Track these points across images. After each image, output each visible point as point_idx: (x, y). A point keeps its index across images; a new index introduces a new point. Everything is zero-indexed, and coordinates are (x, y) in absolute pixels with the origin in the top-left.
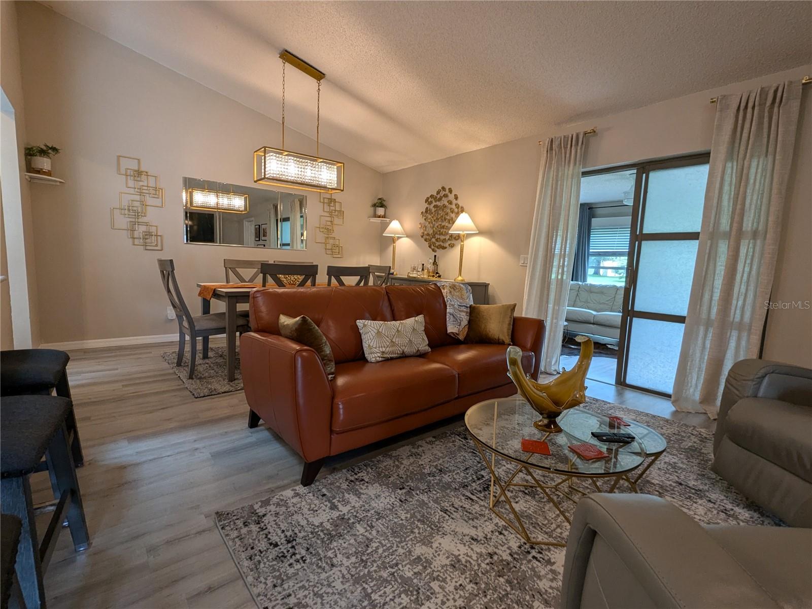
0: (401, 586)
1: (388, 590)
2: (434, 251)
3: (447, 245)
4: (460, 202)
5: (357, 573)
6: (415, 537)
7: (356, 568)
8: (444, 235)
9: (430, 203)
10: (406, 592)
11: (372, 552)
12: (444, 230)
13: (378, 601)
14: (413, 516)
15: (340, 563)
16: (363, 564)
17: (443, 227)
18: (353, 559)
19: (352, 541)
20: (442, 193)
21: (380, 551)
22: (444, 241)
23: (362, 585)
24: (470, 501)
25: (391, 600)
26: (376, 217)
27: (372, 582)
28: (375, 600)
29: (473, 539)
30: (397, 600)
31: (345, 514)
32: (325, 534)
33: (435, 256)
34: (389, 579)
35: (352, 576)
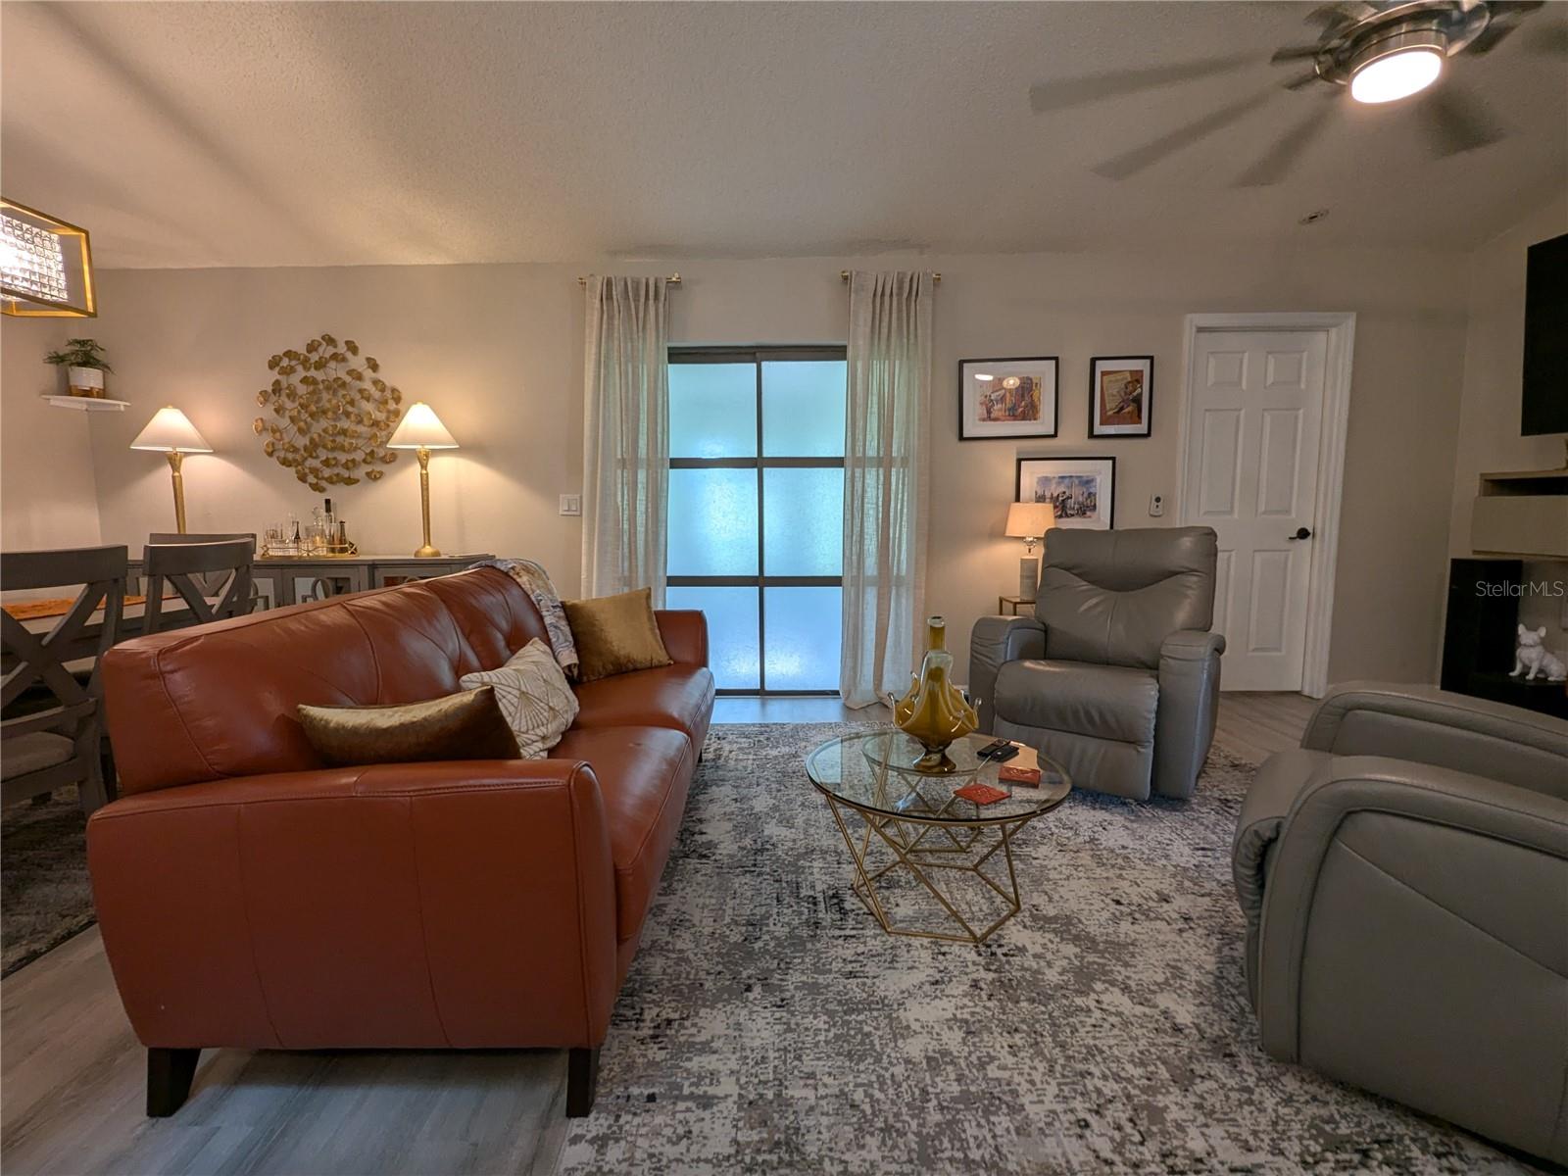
0: (974, 1112)
1: (971, 1130)
2: (316, 488)
3: (360, 473)
4: (386, 376)
5: (909, 1153)
6: (881, 1038)
7: (895, 1147)
8: (349, 451)
9: (288, 371)
10: (987, 1112)
11: (872, 1106)
12: (348, 440)
13: (987, 1157)
14: (831, 1014)
15: (867, 1165)
16: (894, 1135)
17: (344, 432)
18: (872, 1142)
19: (825, 1120)
20: (327, 351)
21: (878, 1094)
22: (351, 465)
23: (941, 1159)
24: (854, 940)
25: (994, 1137)
26: (71, 395)
27: (941, 1143)
28: (983, 1157)
29: (933, 984)
30: (999, 1131)
31: (740, 1094)
32: (771, 1152)
33: (328, 502)
34: (949, 1117)
35: (911, 1161)
